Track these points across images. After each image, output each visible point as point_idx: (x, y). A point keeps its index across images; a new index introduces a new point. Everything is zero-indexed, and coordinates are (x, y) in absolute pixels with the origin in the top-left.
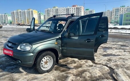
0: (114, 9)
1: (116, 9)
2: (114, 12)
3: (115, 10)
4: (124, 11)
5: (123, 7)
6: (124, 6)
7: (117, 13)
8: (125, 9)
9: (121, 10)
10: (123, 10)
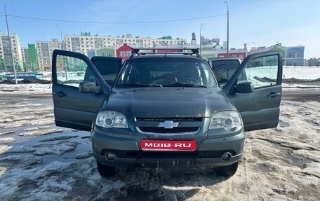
0: (69, 39)
1: (73, 39)
2: (71, 45)
3: (70, 41)
4: (90, 43)
5: (86, 34)
6: (89, 34)
7: (78, 47)
8: (92, 39)
9: (85, 41)
10: (87, 43)
